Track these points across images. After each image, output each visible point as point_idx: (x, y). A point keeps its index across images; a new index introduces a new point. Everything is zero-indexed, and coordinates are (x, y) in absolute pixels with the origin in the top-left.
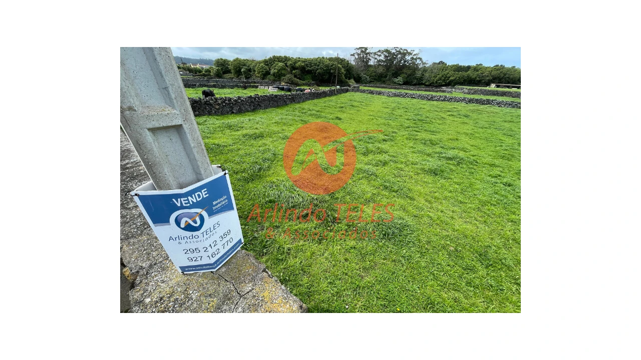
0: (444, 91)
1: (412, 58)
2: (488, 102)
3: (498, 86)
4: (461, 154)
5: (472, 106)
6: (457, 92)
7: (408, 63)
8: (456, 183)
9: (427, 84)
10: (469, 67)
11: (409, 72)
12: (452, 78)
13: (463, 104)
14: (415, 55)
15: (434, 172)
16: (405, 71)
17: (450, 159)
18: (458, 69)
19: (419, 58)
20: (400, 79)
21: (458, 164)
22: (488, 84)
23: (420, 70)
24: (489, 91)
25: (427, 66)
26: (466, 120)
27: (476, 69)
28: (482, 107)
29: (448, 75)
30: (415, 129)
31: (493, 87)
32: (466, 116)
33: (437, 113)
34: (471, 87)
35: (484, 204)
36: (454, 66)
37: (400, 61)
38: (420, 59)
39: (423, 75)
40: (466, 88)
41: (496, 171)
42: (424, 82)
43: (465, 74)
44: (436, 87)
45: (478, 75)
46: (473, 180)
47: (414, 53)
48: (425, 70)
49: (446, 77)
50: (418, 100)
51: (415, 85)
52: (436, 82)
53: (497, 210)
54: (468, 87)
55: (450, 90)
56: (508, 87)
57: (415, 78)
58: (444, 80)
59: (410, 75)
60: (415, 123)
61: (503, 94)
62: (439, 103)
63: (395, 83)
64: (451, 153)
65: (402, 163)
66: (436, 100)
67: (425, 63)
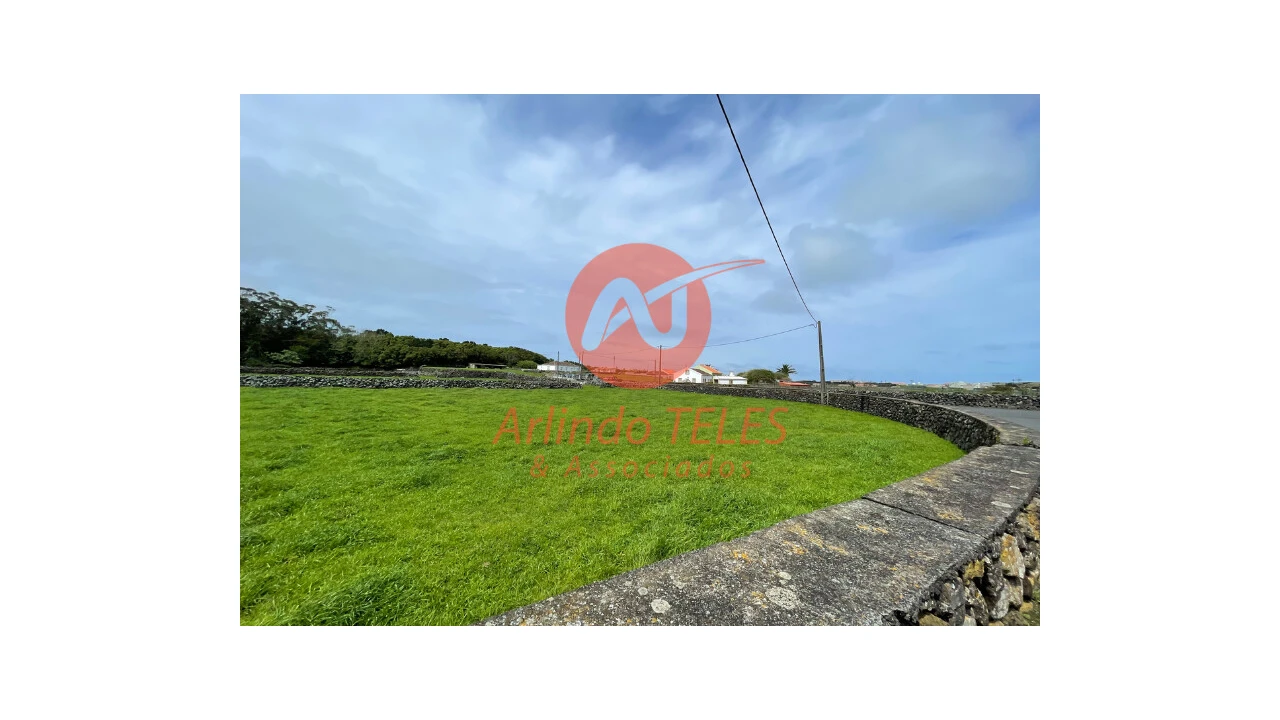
0: (401, 375)
1: (313, 319)
2: (474, 385)
3: (479, 367)
4: (460, 447)
5: (454, 391)
6: (426, 374)
7: (303, 325)
8: (464, 484)
9: (365, 363)
10: (430, 343)
11: (316, 342)
12: (408, 356)
13: (441, 389)
14: (318, 314)
15: (422, 483)
16: (300, 339)
17: (443, 457)
18: (415, 342)
19: (330, 320)
20: (287, 354)
21: (459, 462)
22: (465, 363)
23: (340, 338)
24: (471, 372)
25: (354, 334)
26: (452, 407)
27: (443, 343)
28: (469, 390)
29: (401, 351)
30: (360, 433)
31: (472, 367)
32: (453, 403)
33: (400, 405)
34: (445, 368)
35: (509, 491)
36: (404, 339)
37: (281, 320)
38: (334, 322)
39: (351, 349)
40: (439, 370)
41: (509, 454)
42: (356, 361)
43: (430, 350)
44: (386, 369)
45: (448, 352)
46: (486, 473)
47: (313, 311)
48: (352, 341)
49: (399, 356)
50: (354, 390)
51: (337, 366)
52: (383, 361)
53: (525, 491)
54: (441, 368)
55: (413, 373)
56: (490, 367)
57: (333, 354)
58: (397, 359)
59: (319, 347)
60: (357, 424)
61: (488, 375)
62: (399, 391)
63: (277, 362)
64: (441, 451)
65: (344, 492)
66: (392, 387)
67: (348, 330)
